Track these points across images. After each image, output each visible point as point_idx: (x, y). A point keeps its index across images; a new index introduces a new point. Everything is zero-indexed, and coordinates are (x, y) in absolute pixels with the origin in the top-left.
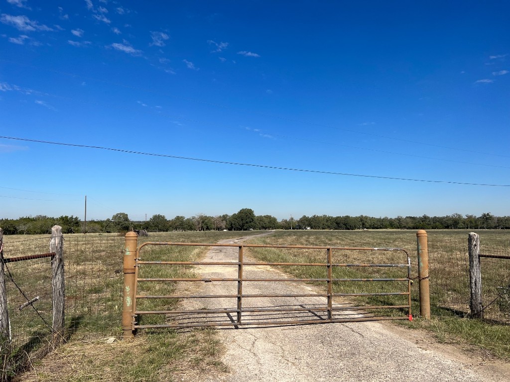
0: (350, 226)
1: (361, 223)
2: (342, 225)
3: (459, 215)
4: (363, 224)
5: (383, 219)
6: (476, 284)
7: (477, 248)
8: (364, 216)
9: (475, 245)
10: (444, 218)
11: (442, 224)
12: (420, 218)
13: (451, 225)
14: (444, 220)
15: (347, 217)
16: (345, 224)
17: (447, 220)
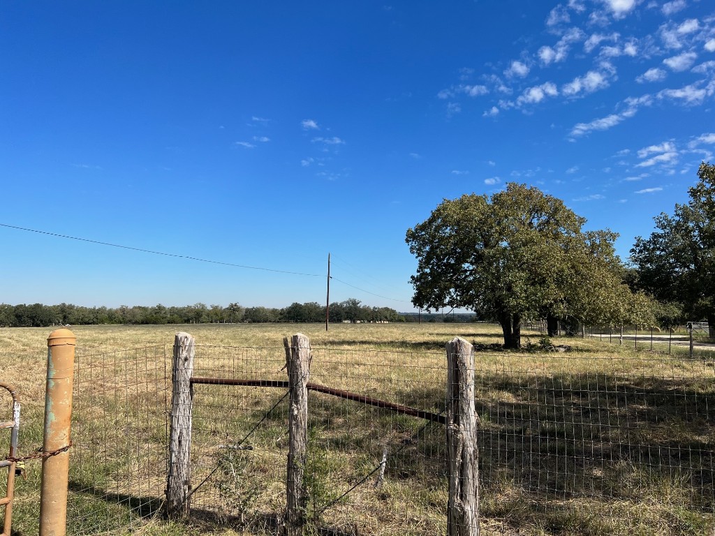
0: (41, 321)
1: (61, 315)
2: (26, 319)
3: (203, 305)
4: (65, 317)
5: (99, 310)
6: (180, 442)
7: (188, 365)
8: (67, 304)
9: (186, 359)
10: (184, 309)
11: (181, 317)
12: (153, 309)
13: (192, 319)
14: (184, 312)
15: (38, 306)
16: (32, 318)
17: (188, 312)
